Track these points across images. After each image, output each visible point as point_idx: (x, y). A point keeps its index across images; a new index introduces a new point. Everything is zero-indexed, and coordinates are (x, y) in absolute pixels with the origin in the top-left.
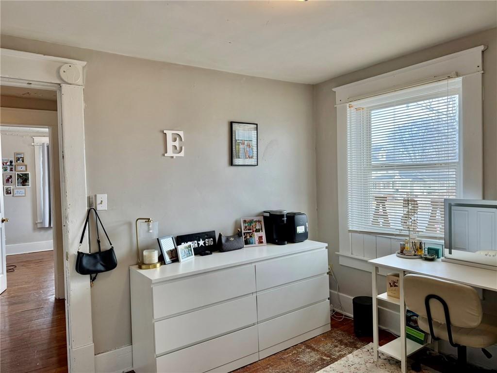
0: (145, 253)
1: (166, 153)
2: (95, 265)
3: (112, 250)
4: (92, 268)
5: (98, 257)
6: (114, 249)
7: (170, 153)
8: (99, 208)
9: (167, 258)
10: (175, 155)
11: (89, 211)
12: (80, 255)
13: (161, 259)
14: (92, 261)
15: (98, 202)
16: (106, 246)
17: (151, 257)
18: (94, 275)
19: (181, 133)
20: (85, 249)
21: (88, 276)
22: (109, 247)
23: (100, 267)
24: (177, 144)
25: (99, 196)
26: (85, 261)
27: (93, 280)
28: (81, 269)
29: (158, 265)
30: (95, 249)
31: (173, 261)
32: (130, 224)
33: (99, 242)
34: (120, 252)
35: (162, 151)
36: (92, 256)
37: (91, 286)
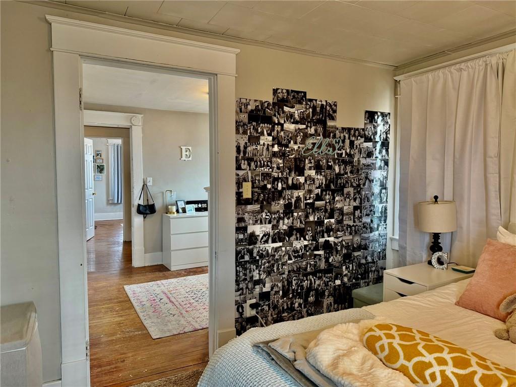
0: (169, 207)
1: (182, 158)
2: (146, 211)
3: (154, 204)
4: (144, 212)
5: (147, 207)
6: (155, 204)
7: (184, 158)
8: (148, 184)
9: (180, 211)
10: (186, 159)
11: (143, 185)
12: (139, 205)
13: (178, 211)
14: (145, 209)
15: (148, 181)
16: (151, 203)
17: (172, 209)
18: (145, 215)
19: (190, 148)
20: (141, 202)
21: (142, 216)
22: (153, 203)
23: (148, 212)
24: (187, 153)
25: (148, 178)
26: (141, 208)
27: (145, 218)
28: (139, 212)
29: (176, 213)
30: (146, 203)
31: (183, 212)
32: (163, 193)
33: (148, 200)
34: (158, 206)
35: (180, 157)
36: (145, 206)
37: (144, 221)
